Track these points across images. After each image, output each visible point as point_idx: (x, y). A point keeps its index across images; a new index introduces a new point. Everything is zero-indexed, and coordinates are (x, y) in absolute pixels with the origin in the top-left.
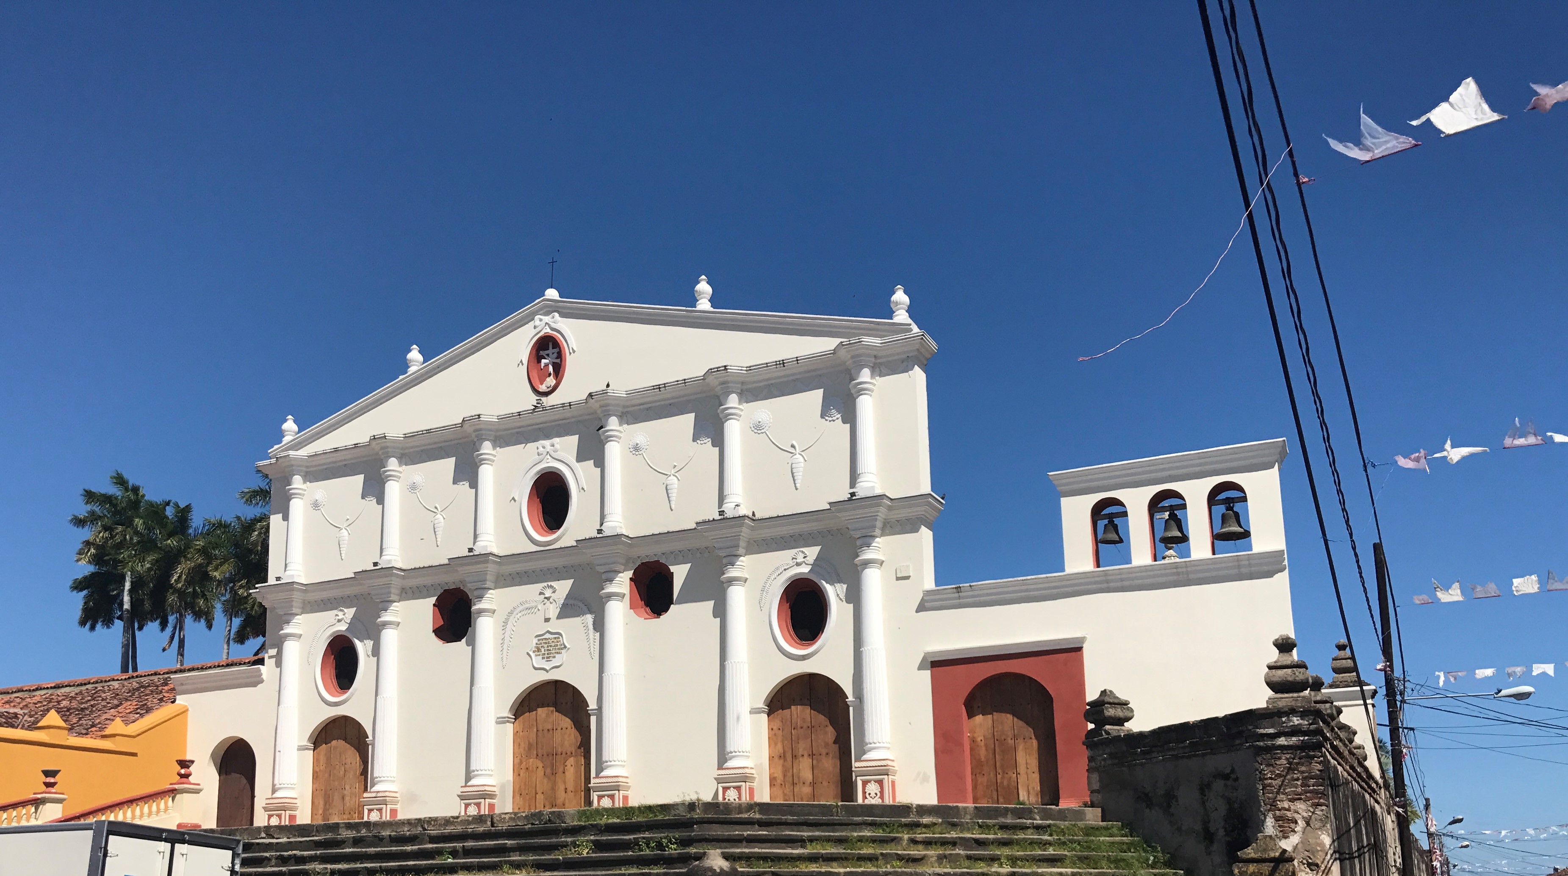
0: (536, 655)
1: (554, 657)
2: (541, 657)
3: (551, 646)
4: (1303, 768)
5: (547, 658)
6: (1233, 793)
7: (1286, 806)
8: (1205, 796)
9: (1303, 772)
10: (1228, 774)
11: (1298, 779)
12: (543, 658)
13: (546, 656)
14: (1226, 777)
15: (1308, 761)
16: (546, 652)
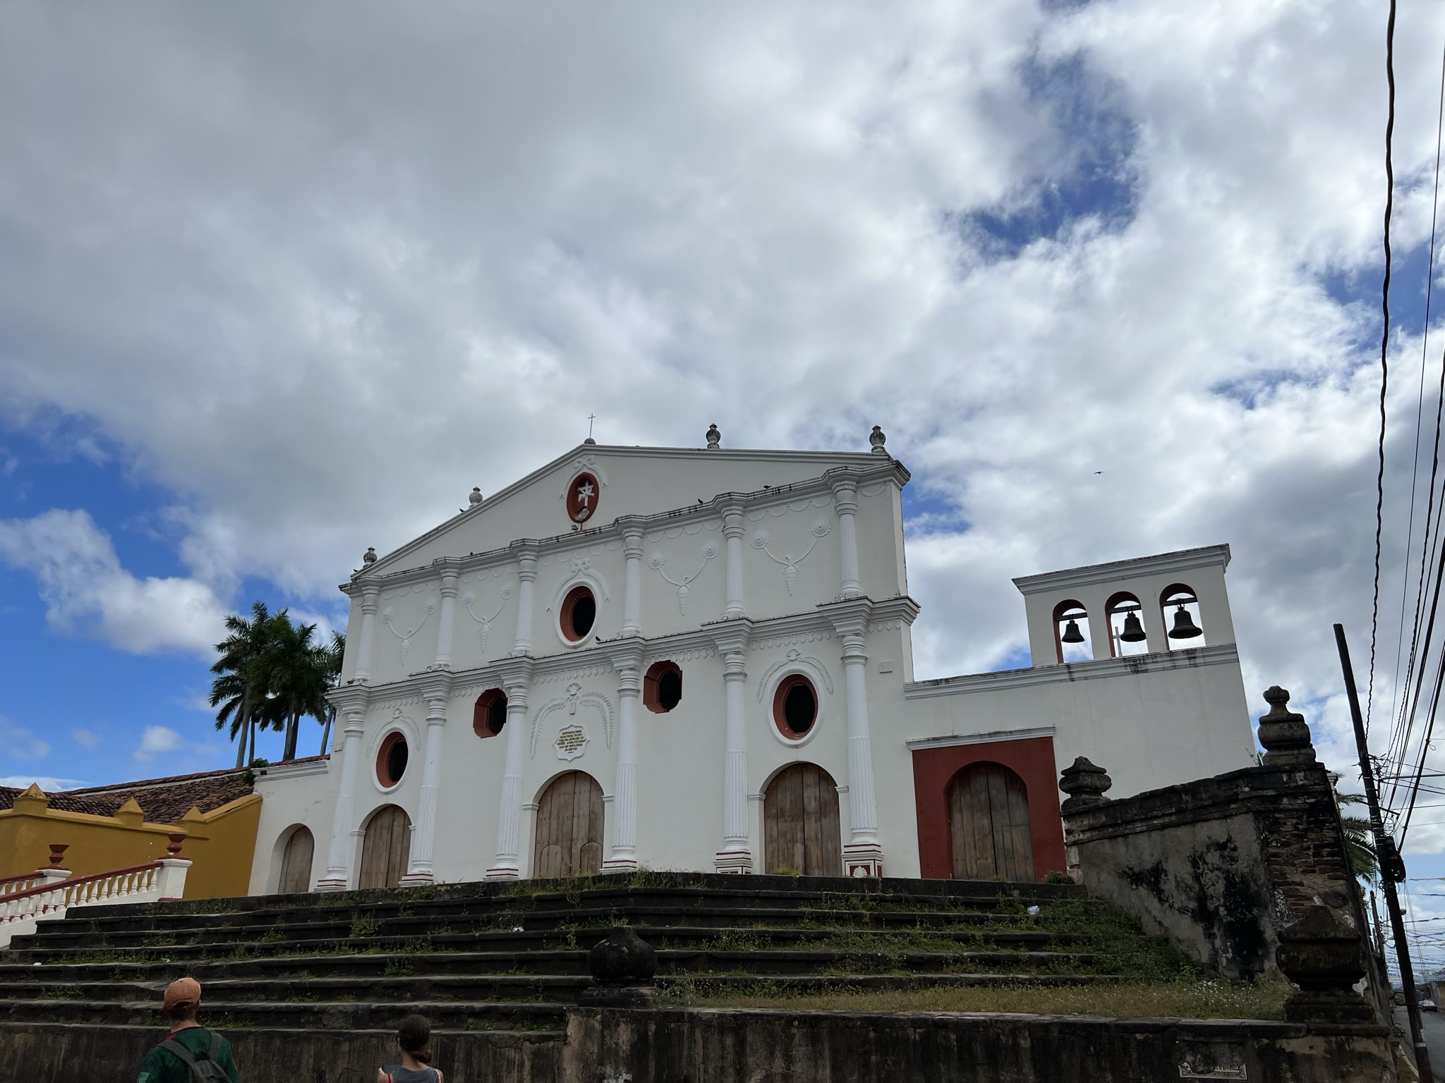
0: (560, 748)
1: (576, 749)
2: (564, 748)
3: (573, 739)
4: (1312, 836)
5: (570, 749)
6: (1231, 865)
7: (1298, 880)
8: (1199, 869)
9: (1313, 840)
10: (1224, 843)
11: (1308, 848)
12: (566, 750)
13: (569, 748)
14: (1222, 847)
15: (1318, 827)
16: (569, 745)
